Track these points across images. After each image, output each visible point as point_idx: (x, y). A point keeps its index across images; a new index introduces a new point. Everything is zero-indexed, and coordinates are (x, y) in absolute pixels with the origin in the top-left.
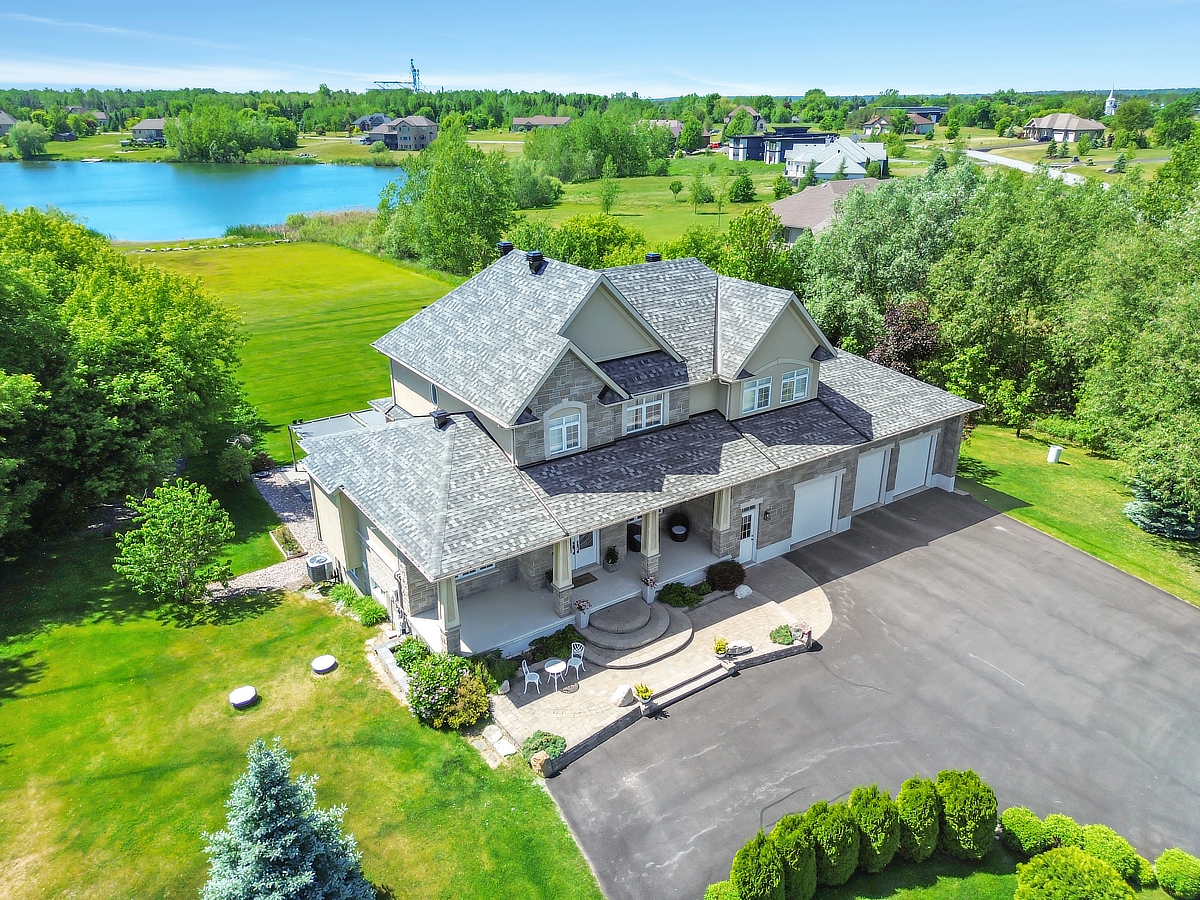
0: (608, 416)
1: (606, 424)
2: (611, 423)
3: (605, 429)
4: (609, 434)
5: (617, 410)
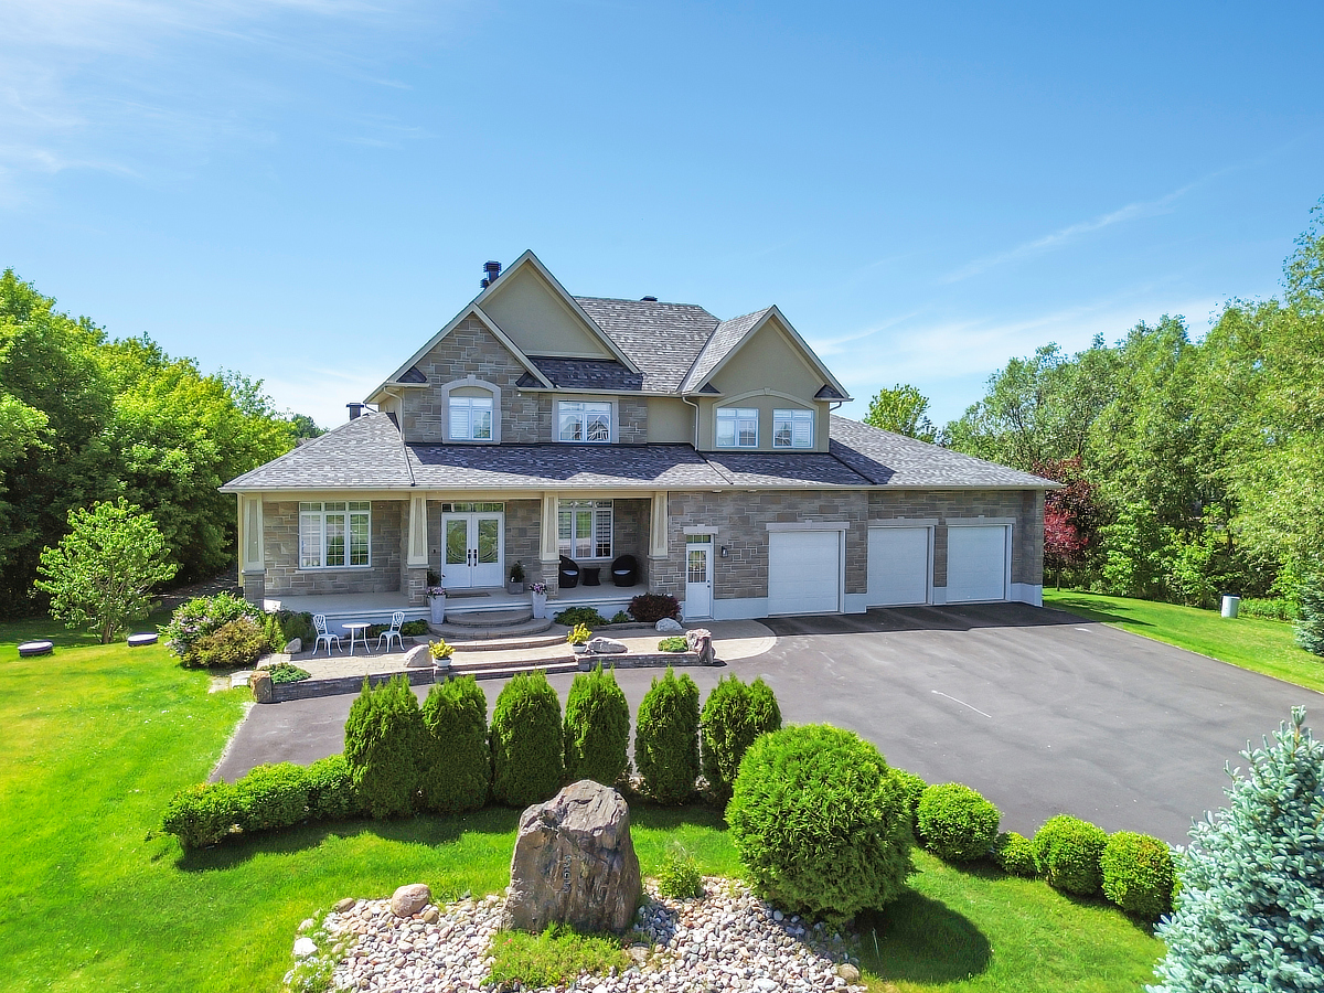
0: (530, 410)
1: (527, 419)
2: (535, 420)
3: (526, 426)
4: (531, 431)
5: (545, 404)
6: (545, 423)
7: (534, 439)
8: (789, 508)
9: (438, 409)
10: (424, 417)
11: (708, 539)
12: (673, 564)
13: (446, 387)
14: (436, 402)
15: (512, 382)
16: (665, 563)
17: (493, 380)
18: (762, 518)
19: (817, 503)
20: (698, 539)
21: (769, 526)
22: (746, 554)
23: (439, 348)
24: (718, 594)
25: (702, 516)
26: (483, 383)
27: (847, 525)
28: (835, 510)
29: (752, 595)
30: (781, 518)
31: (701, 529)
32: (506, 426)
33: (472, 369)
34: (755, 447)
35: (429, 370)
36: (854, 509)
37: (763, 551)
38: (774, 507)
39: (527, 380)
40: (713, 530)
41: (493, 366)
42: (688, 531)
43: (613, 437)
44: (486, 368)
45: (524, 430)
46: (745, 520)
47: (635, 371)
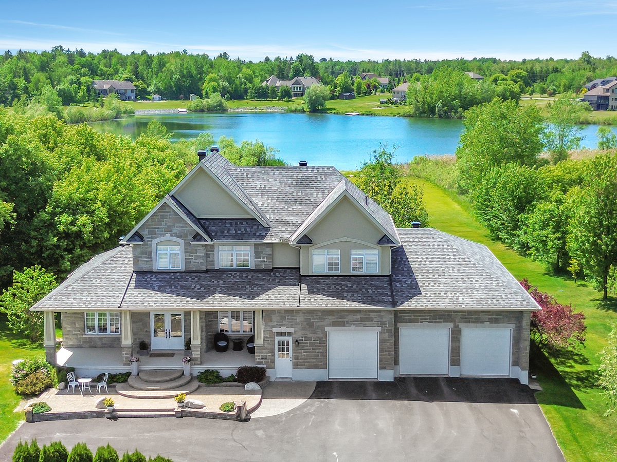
0: (201, 252)
1: (199, 257)
2: (203, 257)
3: (199, 260)
4: (202, 264)
5: (210, 249)
6: (211, 258)
7: (204, 268)
8: (340, 319)
9: (150, 254)
10: (144, 257)
11: (289, 334)
12: (266, 349)
13: (154, 242)
14: (149, 250)
15: (190, 237)
16: (262, 348)
17: (180, 236)
18: (322, 324)
19: (358, 316)
20: (284, 334)
21: (327, 329)
22: (312, 344)
23: (150, 221)
24: (296, 366)
25: (284, 322)
26: (174, 239)
27: (380, 329)
28: (371, 320)
29: (316, 367)
30: (335, 324)
31: (283, 329)
32: (187, 262)
33: (168, 230)
34: (338, 273)
35: (145, 233)
36: (384, 320)
37: (323, 343)
38: (330, 318)
39: (197, 237)
40: (291, 330)
41: (179, 229)
42: (275, 330)
43: (252, 266)
44: (175, 230)
45: (199, 263)
46: (311, 325)
47: (266, 226)
